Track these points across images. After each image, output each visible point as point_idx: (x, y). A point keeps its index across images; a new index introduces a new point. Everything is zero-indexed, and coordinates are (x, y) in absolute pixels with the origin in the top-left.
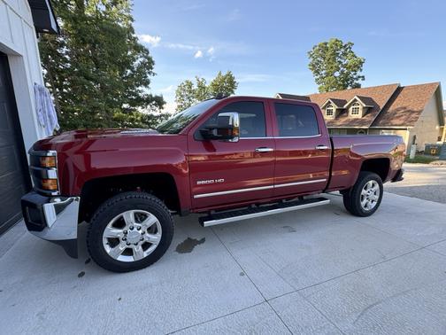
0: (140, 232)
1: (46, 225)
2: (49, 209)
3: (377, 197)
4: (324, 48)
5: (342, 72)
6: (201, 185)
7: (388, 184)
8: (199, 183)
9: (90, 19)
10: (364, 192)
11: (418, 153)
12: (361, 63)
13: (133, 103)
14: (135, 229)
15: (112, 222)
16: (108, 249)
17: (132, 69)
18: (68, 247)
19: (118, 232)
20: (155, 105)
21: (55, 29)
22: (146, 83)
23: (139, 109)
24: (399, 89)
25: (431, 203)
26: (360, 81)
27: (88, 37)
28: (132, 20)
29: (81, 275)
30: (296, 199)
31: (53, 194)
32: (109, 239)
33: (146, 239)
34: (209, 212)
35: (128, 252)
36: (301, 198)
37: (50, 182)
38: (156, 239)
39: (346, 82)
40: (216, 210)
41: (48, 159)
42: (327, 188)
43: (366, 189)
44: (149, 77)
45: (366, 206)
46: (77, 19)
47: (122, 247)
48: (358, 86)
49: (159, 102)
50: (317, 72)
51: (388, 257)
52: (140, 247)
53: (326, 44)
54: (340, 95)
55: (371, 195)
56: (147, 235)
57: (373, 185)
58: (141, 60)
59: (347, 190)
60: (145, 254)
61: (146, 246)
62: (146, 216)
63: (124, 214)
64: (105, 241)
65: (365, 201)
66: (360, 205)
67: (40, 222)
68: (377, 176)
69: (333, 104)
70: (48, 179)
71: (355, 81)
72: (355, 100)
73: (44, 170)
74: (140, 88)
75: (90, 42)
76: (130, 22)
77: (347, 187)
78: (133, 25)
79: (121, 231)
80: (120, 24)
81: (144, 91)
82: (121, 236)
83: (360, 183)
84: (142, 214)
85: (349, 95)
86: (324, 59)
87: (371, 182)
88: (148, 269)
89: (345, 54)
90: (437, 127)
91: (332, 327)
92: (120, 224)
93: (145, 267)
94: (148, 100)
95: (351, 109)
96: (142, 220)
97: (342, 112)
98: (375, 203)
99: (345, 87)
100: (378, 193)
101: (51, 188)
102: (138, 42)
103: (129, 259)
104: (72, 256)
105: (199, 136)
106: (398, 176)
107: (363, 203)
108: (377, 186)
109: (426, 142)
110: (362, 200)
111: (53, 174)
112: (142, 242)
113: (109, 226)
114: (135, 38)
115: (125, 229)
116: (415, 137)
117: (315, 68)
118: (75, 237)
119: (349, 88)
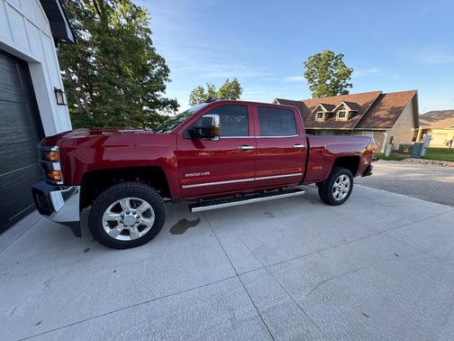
0: (136, 216)
1: (53, 210)
2: (56, 196)
3: (347, 189)
4: (318, 58)
5: (333, 80)
6: (189, 177)
7: (358, 178)
8: (186, 175)
9: (113, 31)
10: (336, 184)
11: (393, 151)
12: (350, 72)
13: (152, 106)
14: (131, 214)
15: (111, 207)
16: (108, 230)
17: (150, 75)
18: (74, 228)
19: (116, 216)
20: (171, 107)
21: (72, 39)
22: (163, 89)
23: (157, 110)
24: (381, 96)
25: (396, 195)
26: (348, 89)
27: (110, 48)
28: (150, 32)
29: (86, 251)
30: (277, 190)
31: (58, 183)
32: (108, 221)
33: (141, 222)
34: (198, 200)
35: (126, 232)
36: (281, 189)
37: (55, 173)
38: (150, 222)
39: (336, 89)
40: (205, 199)
41: (52, 153)
42: (303, 181)
43: (338, 182)
44: (165, 83)
45: (337, 196)
46: (101, 31)
47: (120, 228)
48: (346, 93)
49: (174, 105)
50: (311, 80)
51: (349, 240)
52: (136, 229)
53: (320, 55)
54: (330, 100)
55: (342, 187)
56: (142, 218)
57: (345, 179)
58: (159, 68)
59: (322, 183)
60: (140, 235)
61: (141, 228)
62: (141, 203)
63: (121, 202)
64: (105, 224)
65: (337, 192)
66: (332, 195)
67: (47, 207)
68: (349, 171)
69: (323, 108)
70: (53, 170)
71: (344, 89)
72: (342, 105)
73: (49, 163)
74: (157, 93)
75: (112, 52)
76: (148, 34)
77: (321, 180)
78: (151, 37)
79: (118, 215)
80: (139, 36)
81: (161, 96)
82: (119, 219)
83: (333, 177)
84: (138, 201)
85: (337, 100)
86: (318, 68)
87: (342, 177)
88: (143, 247)
89: (335, 64)
90: (413, 129)
91: (288, 297)
92: (118, 209)
93: (141, 245)
94: (165, 103)
95: (338, 113)
96: (138, 206)
97: (330, 115)
98: (345, 194)
99: (335, 94)
100: (349, 185)
101: (56, 178)
102: (156, 52)
103: (127, 238)
104: (77, 236)
105: (187, 135)
106: (367, 171)
107: (335, 194)
108: (348, 180)
109: (402, 143)
110: (334, 191)
111: (57, 166)
112: (137, 225)
113: (108, 210)
114: (153, 49)
115: (122, 213)
116: (392, 138)
117: (310, 77)
118: (78, 220)
119: (338, 94)
